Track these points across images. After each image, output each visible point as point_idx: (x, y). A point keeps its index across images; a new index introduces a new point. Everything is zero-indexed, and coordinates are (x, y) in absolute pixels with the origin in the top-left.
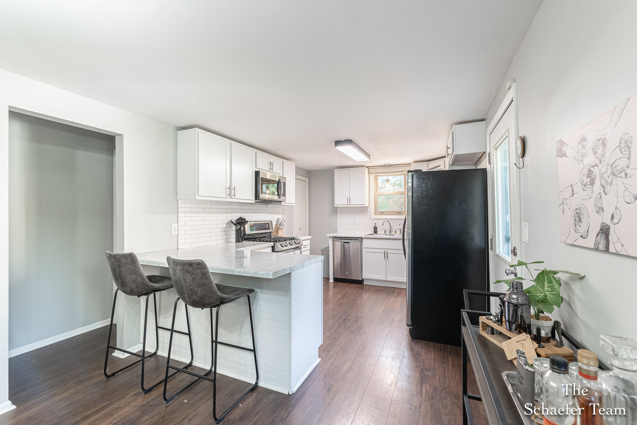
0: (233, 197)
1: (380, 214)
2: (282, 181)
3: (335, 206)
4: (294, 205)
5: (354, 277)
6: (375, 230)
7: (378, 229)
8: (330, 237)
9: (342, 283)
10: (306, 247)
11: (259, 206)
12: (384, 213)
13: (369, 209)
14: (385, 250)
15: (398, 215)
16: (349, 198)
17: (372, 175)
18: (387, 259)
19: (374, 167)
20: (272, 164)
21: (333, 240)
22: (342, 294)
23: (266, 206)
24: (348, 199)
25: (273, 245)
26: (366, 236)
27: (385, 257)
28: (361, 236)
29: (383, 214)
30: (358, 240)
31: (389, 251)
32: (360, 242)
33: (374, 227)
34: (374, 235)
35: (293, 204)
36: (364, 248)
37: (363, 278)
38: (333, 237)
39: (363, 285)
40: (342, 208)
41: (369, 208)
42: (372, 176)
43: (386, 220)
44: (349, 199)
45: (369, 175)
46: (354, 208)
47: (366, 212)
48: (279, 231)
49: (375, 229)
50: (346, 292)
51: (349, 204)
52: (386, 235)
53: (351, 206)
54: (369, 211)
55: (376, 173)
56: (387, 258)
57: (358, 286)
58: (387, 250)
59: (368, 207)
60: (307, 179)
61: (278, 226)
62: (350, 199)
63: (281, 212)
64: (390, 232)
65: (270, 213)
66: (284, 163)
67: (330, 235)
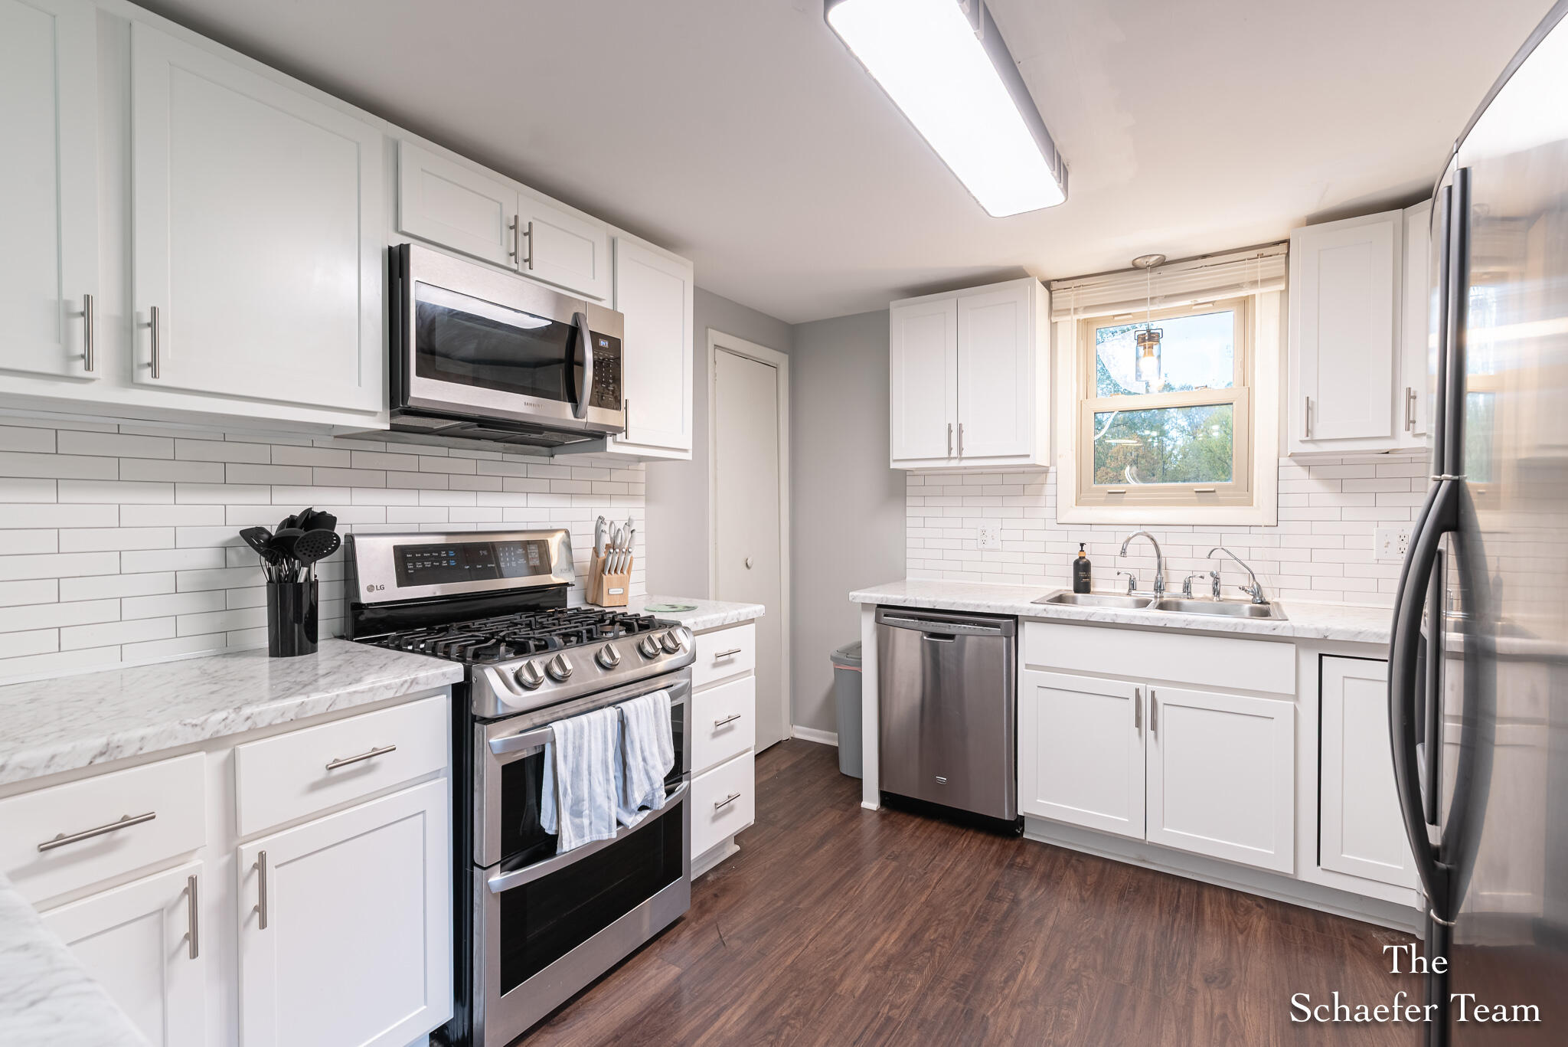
0: (146, 376)
1: (1106, 503)
2: (590, 325)
3: (893, 466)
4: (688, 456)
5: (977, 806)
6: (1083, 576)
7: (1094, 572)
8: (865, 606)
9: (918, 820)
10: (731, 661)
11: (498, 456)
12: (1126, 498)
13: (1051, 478)
14: (1141, 686)
15: (1201, 503)
16: (954, 428)
17: (1068, 318)
18: (1151, 733)
19: (1077, 282)
20: (529, 234)
21: (878, 620)
22: (903, 924)
23: (546, 460)
24: (950, 431)
25: (461, 678)
26: (1039, 610)
27: (1138, 724)
28: (1012, 607)
29: (1120, 503)
30: (997, 626)
31: (1164, 694)
32: (1010, 637)
33: (1076, 563)
34: (1074, 601)
35: (685, 451)
36: (1027, 666)
37: (1020, 813)
38: (880, 606)
39: (1017, 842)
40: (925, 473)
41: (1049, 475)
42: (1068, 326)
43: (1137, 530)
44: (956, 433)
45: (1054, 320)
46: (980, 472)
47: (1038, 494)
48: (606, 577)
49: (1082, 574)
50: (927, 903)
51: (954, 453)
52: (1144, 604)
53: (965, 463)
54: (1049, 489)
55: (1087, 308)
56: (1154, 727)
57: (994, 848)
58: (1151, 687)
59: (1044, 471)
60: (782, 360)
61: (603, 555)
62: (960, 431)
63: (642, 489)
64: (1159, 588)
65: (572, 495)
66: (620, 244)
67: (865, 597)
